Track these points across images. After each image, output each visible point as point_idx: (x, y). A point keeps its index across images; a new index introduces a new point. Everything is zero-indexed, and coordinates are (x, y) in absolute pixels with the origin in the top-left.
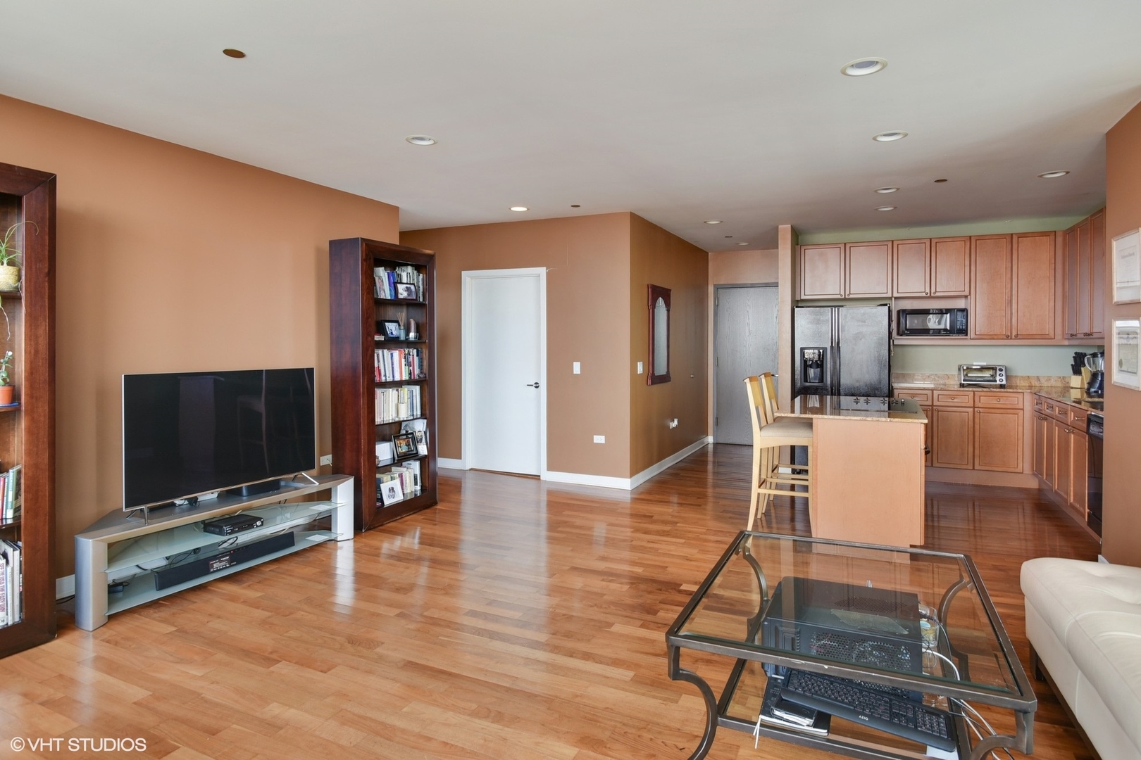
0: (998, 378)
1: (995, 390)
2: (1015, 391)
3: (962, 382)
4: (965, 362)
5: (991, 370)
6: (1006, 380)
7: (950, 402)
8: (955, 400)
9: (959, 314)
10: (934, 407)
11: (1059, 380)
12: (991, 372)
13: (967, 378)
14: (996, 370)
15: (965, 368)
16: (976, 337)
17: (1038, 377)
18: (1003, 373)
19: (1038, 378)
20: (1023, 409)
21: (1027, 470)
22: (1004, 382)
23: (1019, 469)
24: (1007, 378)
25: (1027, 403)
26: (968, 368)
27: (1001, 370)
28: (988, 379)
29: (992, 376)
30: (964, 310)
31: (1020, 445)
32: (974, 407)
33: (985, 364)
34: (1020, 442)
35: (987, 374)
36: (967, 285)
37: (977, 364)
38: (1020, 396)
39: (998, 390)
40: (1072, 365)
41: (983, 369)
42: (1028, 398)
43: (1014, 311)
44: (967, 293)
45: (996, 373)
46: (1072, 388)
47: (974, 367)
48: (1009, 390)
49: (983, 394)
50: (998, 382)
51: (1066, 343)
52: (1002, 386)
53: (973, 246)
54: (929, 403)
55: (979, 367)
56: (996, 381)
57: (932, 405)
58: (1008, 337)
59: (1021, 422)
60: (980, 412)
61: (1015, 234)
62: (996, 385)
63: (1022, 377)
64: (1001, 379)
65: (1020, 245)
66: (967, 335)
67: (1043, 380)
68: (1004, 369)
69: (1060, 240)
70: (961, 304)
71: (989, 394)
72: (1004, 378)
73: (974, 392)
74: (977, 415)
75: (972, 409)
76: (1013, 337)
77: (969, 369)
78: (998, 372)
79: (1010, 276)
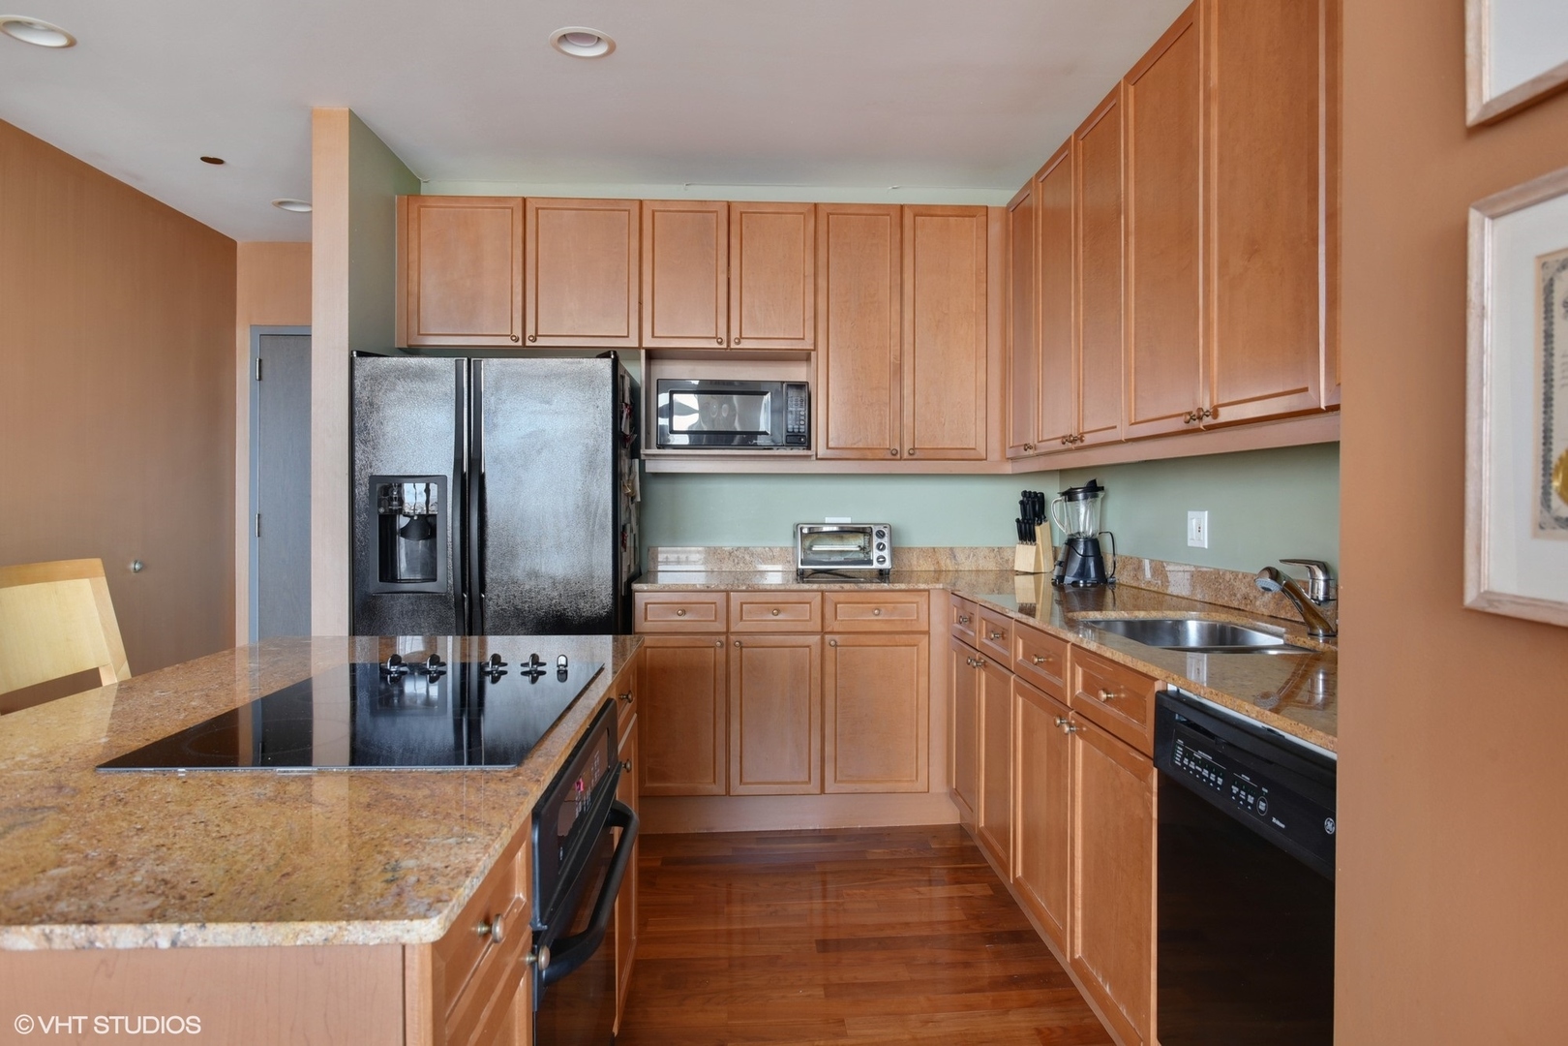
0: (875, 554)
1: (868, 586)
2: (911, 587)
3: (800, 567)
4: (808, 517)
5: (861, 536)
6: (892, 560)
7: (770, 620)
8: (780, 617)
9: (792, 393)
10: (733, 638)
11: (992, 555)
12: (861, 540)
13: (812, 557)
14: (871, 535)
15: (805, 531)
16: (830, 454)
17: (951, 549)
18: (885, 541)
19: (952, 552)
20: (928, 633)
21: (939, 786)
22: (887, 565)
23: (921, 786)
24: (895, 552)
25: (938, 618)
26: (811, 532)
27: (881, 535)
28: (855, 556)
29: (863, 549)
30: (800, 386)
31: (923, 722)
32: (823, 633)
33: (847, 520)
34: (923, 713)
35: (852, 545)
36: (810, 323)
37: (832, 521)
38: (922, 599)
39: (874, 586)
40: (1018, 521)
41: (845, 532)
42: (938, 603)
43: (907, 391)
44: (808, 345)
45: (870, 542)
46: (1018, 573)
47: (826, 529)
48: (898, 586)
49: (842, 597)
50: (876, 565)
51: (1008, 468)
52: (882, 575)
53: (822, 227)
54: (720, 627)
55: (835, 529)
56: (870, 562)
57: (727, 633)
58: (895, 455)
59: (924, 664)
60: (836, 646)
61: (911, 206)
62: (871, 571)
63: (921, 549)
64: (880, 558)
65: (918, 232)
66: (809, 448)
67: (961, 557)
68: (886, 531)
69: (996, 229)
70: (797, 373)
71: (857, 597)
72: (886, 553)
73: (822, 592)
74: (830, 653)
75: (817, 638)
76: (906, 455)
77: (814, 534)
78: (876, 541)
79: (898, 307)
